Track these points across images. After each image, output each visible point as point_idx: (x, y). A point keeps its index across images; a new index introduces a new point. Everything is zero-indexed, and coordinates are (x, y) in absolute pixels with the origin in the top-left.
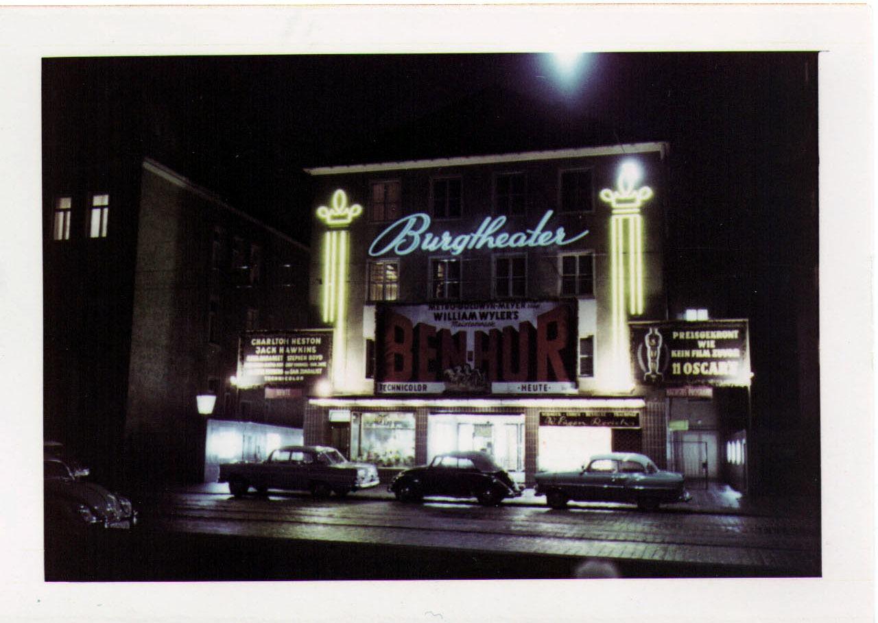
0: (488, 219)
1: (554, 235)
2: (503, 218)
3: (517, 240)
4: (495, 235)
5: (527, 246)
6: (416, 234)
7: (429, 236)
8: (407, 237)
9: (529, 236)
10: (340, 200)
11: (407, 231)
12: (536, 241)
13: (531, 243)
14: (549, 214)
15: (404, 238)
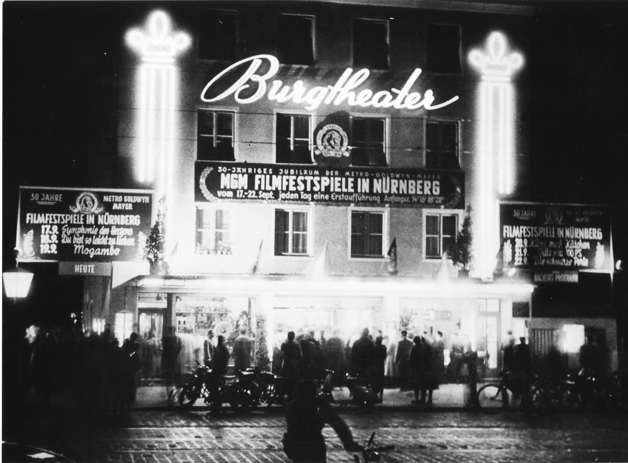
0: (349, 71)
1: (422, 98)
2: (366, 72)
3: (381, 100)
4: (357, 90)
5: (392, 107)
6: (262, 80)
7: (278, 83)
8: (249, 82)
9: (395, 96)
10: (159, 24)
11: (249, 74)
12: (403, 103)
13: (397, 104)
14: (418, 72)
15: (247, 83)
